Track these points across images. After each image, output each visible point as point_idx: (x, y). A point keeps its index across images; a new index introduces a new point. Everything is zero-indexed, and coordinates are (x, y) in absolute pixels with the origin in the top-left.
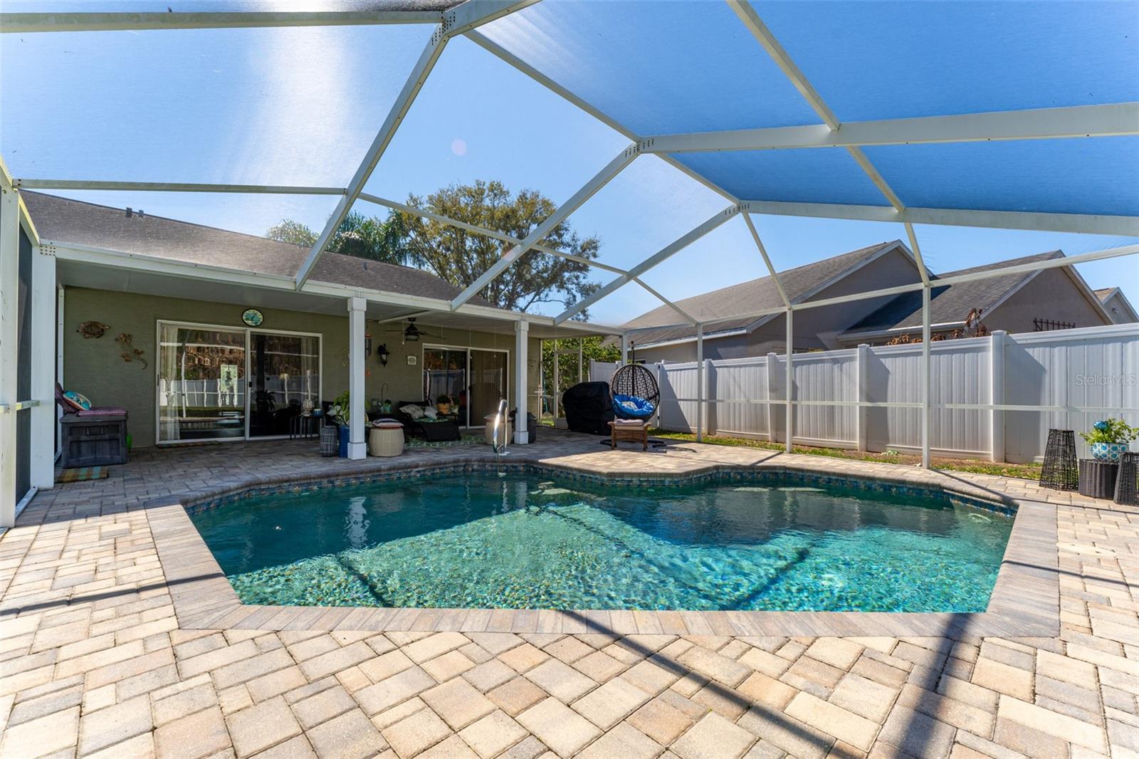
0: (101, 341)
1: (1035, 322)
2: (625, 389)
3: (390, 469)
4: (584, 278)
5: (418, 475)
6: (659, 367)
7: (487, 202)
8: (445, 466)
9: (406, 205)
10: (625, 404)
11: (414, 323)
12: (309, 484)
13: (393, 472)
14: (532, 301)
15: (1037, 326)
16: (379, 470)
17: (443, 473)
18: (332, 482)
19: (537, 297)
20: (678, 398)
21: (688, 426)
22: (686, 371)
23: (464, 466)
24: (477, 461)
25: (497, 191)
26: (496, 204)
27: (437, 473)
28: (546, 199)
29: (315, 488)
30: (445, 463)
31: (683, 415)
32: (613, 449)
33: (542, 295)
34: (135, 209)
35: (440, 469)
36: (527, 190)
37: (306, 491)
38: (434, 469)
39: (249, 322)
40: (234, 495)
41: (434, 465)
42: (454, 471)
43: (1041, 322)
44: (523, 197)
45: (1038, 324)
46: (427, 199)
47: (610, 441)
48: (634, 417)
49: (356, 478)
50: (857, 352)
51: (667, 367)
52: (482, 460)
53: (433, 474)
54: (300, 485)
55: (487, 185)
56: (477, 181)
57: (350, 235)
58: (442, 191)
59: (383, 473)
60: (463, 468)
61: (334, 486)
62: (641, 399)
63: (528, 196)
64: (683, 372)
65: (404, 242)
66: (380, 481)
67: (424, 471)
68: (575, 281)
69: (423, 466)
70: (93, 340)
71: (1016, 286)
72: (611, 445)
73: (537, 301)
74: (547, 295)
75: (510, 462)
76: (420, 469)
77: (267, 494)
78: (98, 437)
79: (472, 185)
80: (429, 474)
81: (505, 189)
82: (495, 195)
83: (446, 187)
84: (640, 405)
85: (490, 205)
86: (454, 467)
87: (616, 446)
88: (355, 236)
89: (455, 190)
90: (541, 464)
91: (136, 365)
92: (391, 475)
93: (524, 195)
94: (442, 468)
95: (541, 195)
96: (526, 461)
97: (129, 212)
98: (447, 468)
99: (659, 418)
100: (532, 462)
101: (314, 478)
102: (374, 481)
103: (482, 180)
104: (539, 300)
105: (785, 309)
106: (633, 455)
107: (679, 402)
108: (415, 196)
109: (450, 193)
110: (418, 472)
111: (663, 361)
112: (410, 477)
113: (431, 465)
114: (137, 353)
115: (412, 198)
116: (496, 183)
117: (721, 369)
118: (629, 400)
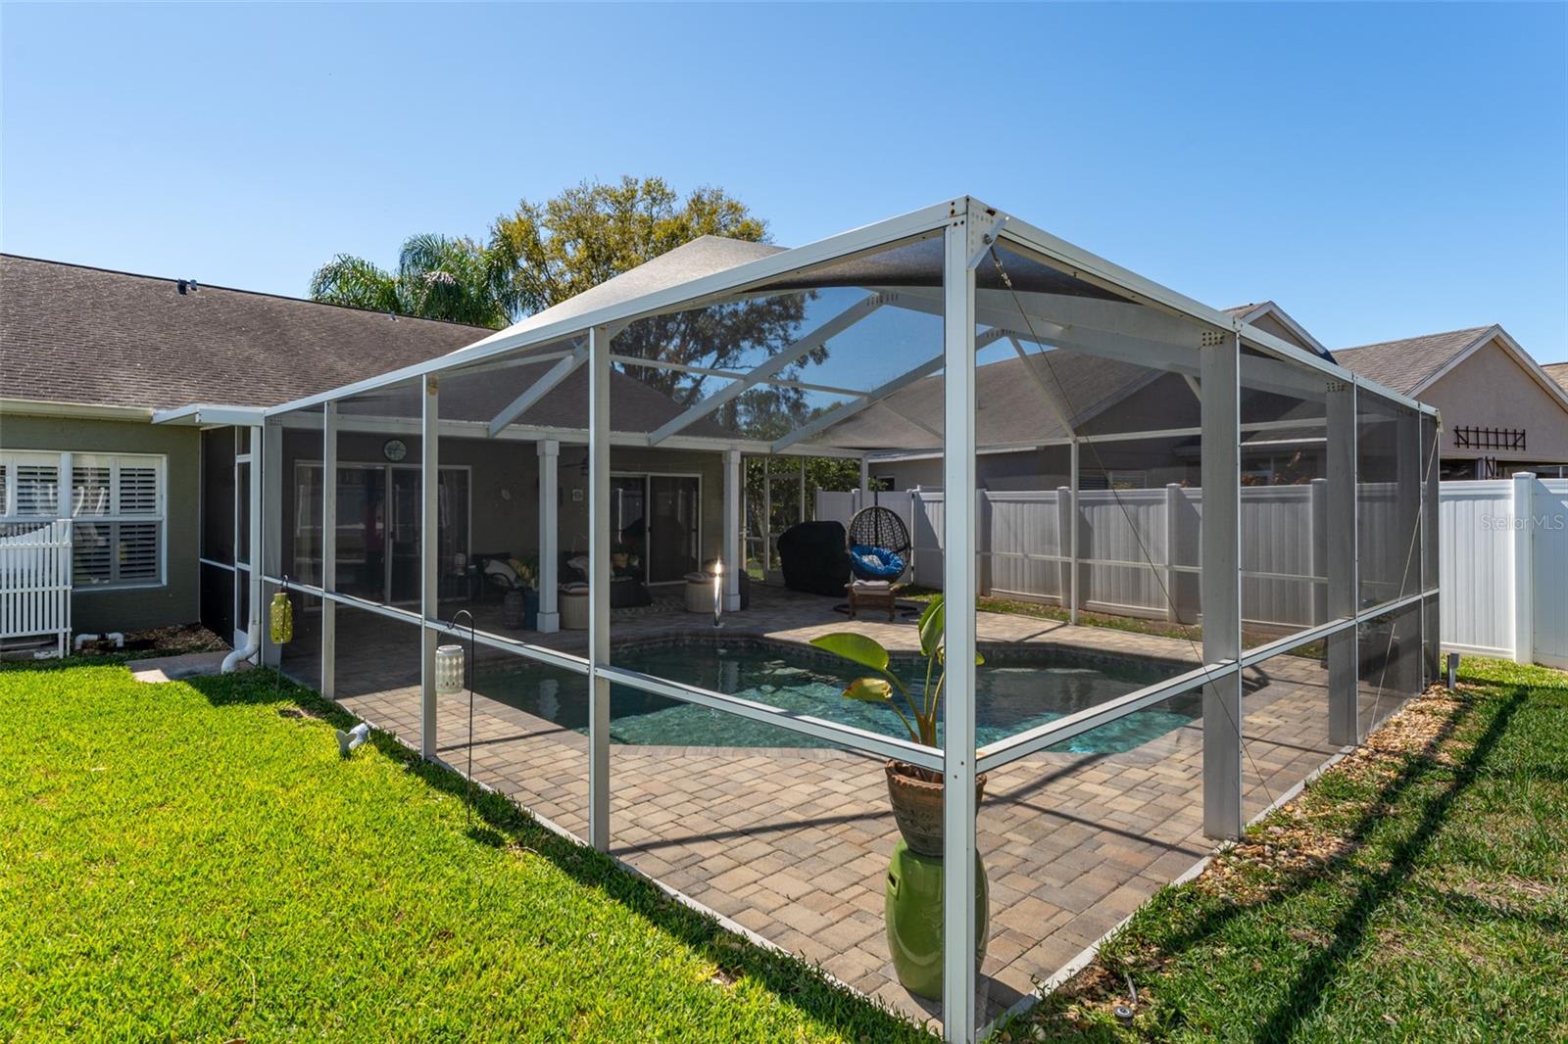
1: (1457, 431)
2: (866, 538)
6: (914, 495)
7: (640, 209)
9: (516, 220)
10: (866, 559)
14: (712, 368)
15: (1459, 436)
19: (721, 361)
23: (674, 641)
24: (690, 635)
25: (657, 193)
26: (655, 214)
28: (734, 202)
32: (850, 619)
33: (728, 357)
36: (704, 190)
39: (391, 457)
43: (1467, 431)
44: (697, 203)
45: (1463, 434)
46: (547, 208)
47: (847, 606)
48: (877, 577)
50: (1165, 493)
51: (924, 496)
52: (696, 634)
55: (641, 183)
56: (625, 178)
57: (439, 277)
58: (570, 194)
62: (887, 552)
63: (705, 198)
68: (781, 333)
71: (1422, 382)
72: (848, 613)
74: (736, 357)
75: (728, 636)
79: (618, 185)
81: (668, 191)
82: (654, 199)
83: (574, 186)
84: (885, 560)
85: (645, 214)
87: (854, 615)
88: (447, 277)
89: (590, 190)
90: (768, 639)
93: (699, 197)
95: (724, 194)
96: (747, 636)
99: (913, 568)
100: (755, 636)
103: (633, 176)
105: (1069, 441)
106: (879, 628)
108: (530, 204)
111: (918, 489)
116: (654, 180)
117: (998, 504)
118: (870, 553)
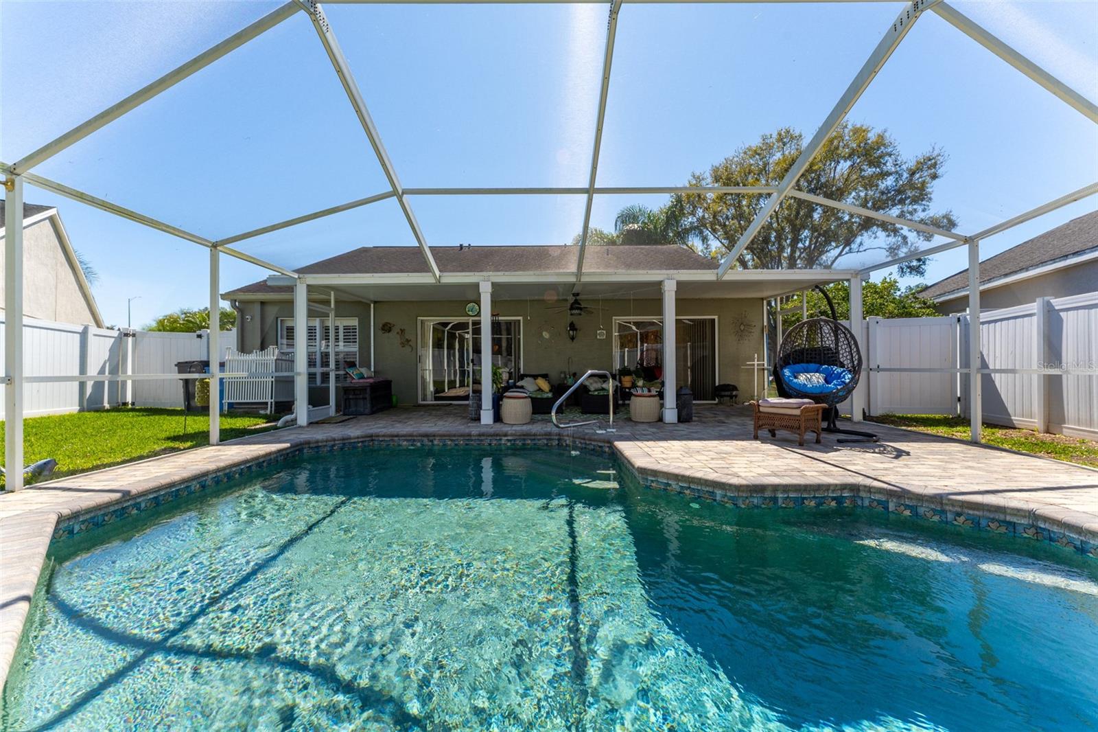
0: (390, 334)
3: (479, 435)
4: (924, 210)
5: (509, 444)
6: (959, 320)
7: (778, 155)
8: (536, 437)
9: (688, 185)
11: (578, 298)
12: (414, 440)
13: (483, 438)
14: (840, 255)
16: (469, 435)
17: (535, 444)
18: (432, 441)
19: (848, 248)
20: (991, 367)
21: (1009, 415)
22: (1004, 322)
25: (787, 138)
27: (528, 444)
29: (419, 444)
30: (535, 435)
31: (999, 395)
33: (854, 246)
34: (466, 244)
35: (532, 440)
37: (412, 445)
38: (524, 440)
39: (470, 313)
40: (359, 442)
41: (524, 435)
42: (547, 444)
46: (710, 173)
49: (452, 440)
53: (524, 444)
54: (408, 441)
55: (775, 135)
56: (760, 137)
59: (473, 438)
60: (557, 442)
61: (433, 445)
64: (998, 324)
65: (688, 221)
66: (472, 445)
67: (515, 440)
68: (908, 218)
69: (512, 435)
70: (387, 334)
73: (847, 253)
74: (861, 244)
76: (509, 438)
77: (384, 444)
78: (358, 397)
79: (757, 143)
80: (520, 444)
81: (796, 134)
82: (785, 144)
83: (731, 155)
85: (781, 157)
86: (547, 439)
88: (635, 227)
89: (741, 154)
90: (615, 446)
91: (408, 349)
92: (482, 440)
94: (534, 439)
97: (461, 246)
98: (539, 440)
99: (959, 399)
101: (416, 436)
102: (467, 444)
103: (765, 135)
104: (850, 251)
107: (993, 375)
108: (697, 174)
109: (735, 159)
110: (508, 440)
111: (966, 313)
112: (500, 444)
113: (520, 435)
114: (408, 341)
115: (694, 176)
116: (784, 130)
117: (1070, 313)
